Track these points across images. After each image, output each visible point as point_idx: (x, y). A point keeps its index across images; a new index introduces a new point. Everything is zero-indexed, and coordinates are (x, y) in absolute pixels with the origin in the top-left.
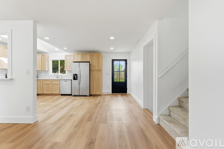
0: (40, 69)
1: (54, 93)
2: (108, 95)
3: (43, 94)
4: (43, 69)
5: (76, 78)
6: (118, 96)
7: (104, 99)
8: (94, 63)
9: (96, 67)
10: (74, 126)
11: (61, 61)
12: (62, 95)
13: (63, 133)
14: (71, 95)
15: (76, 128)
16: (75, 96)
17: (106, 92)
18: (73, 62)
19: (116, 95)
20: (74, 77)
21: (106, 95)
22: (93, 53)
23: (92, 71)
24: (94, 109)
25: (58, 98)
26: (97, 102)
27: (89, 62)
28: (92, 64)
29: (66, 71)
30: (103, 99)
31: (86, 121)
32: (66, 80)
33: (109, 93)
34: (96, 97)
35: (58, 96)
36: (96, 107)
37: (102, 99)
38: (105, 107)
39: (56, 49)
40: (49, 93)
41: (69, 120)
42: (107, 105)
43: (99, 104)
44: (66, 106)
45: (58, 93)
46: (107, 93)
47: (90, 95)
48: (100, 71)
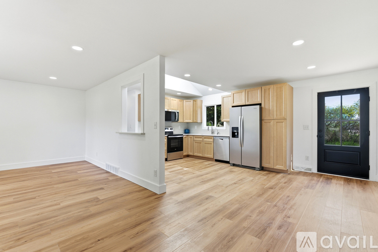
0: (191, 121)
1: (206, 155)
2: (305, 174)
3: (194, 156)
4: (194, 121)
5: (236, 134)
6: (334, 181)
7: (290, 181)
8: (270, 105)
9: (275, 113)
10: (200, 218)
11: (217, 106)
12: (217, 161)
13: (179, 223)
14: (228, 162)
15: (201, 223)
16: (234, 165)
17: (302, 168)
18: (233, 107)
19: (328, 179)
20: (232, 132)
21: (299, 173)
22: (267, 87)
23: (265, 121)
24: (254, 197)
25: (209, 164)
26: (269, 184)
27: (260, 104)
28: (267, 107)
29: (225, 123)
30: (286, 180)
31: (224, 217)
32: (222, 138)
33: (310, 169)
34: (272, 175)
35: (210, 162)
36: (260, 195)
37: (283, 180)
38: (280, 199)
39: (210, 89)
40: (200, 155)
41: (199, 205)
42: (288, 197)
43: (272, 190)
44: (212, 179)
45: (211, 156)
46: (303, 170)
47: (262, 169)
48: (282, 121)
